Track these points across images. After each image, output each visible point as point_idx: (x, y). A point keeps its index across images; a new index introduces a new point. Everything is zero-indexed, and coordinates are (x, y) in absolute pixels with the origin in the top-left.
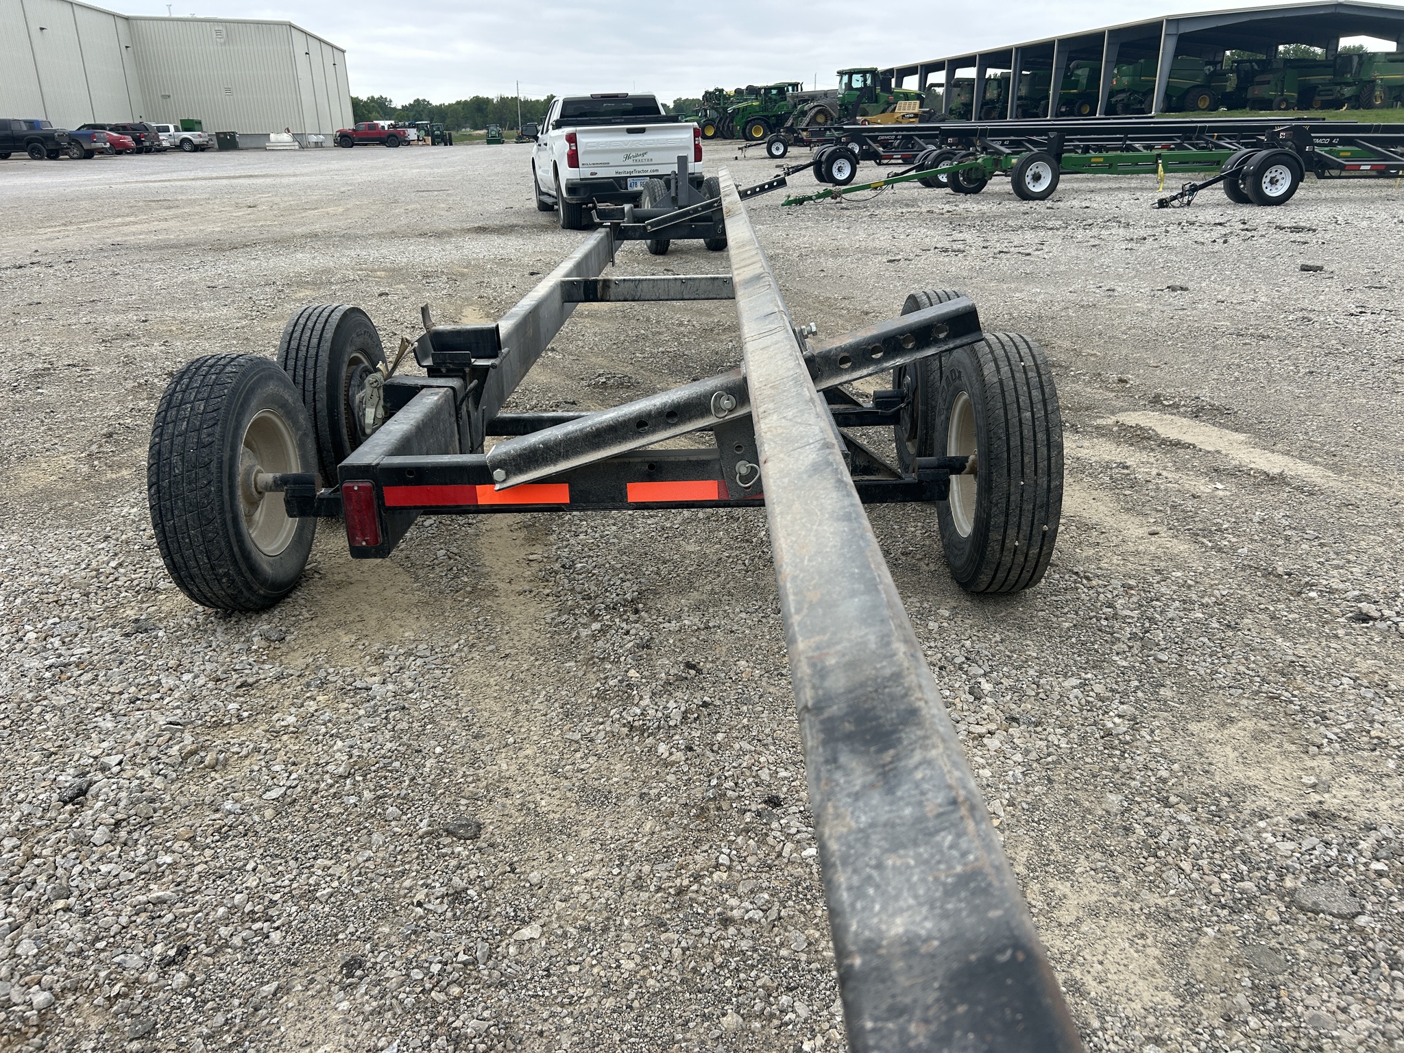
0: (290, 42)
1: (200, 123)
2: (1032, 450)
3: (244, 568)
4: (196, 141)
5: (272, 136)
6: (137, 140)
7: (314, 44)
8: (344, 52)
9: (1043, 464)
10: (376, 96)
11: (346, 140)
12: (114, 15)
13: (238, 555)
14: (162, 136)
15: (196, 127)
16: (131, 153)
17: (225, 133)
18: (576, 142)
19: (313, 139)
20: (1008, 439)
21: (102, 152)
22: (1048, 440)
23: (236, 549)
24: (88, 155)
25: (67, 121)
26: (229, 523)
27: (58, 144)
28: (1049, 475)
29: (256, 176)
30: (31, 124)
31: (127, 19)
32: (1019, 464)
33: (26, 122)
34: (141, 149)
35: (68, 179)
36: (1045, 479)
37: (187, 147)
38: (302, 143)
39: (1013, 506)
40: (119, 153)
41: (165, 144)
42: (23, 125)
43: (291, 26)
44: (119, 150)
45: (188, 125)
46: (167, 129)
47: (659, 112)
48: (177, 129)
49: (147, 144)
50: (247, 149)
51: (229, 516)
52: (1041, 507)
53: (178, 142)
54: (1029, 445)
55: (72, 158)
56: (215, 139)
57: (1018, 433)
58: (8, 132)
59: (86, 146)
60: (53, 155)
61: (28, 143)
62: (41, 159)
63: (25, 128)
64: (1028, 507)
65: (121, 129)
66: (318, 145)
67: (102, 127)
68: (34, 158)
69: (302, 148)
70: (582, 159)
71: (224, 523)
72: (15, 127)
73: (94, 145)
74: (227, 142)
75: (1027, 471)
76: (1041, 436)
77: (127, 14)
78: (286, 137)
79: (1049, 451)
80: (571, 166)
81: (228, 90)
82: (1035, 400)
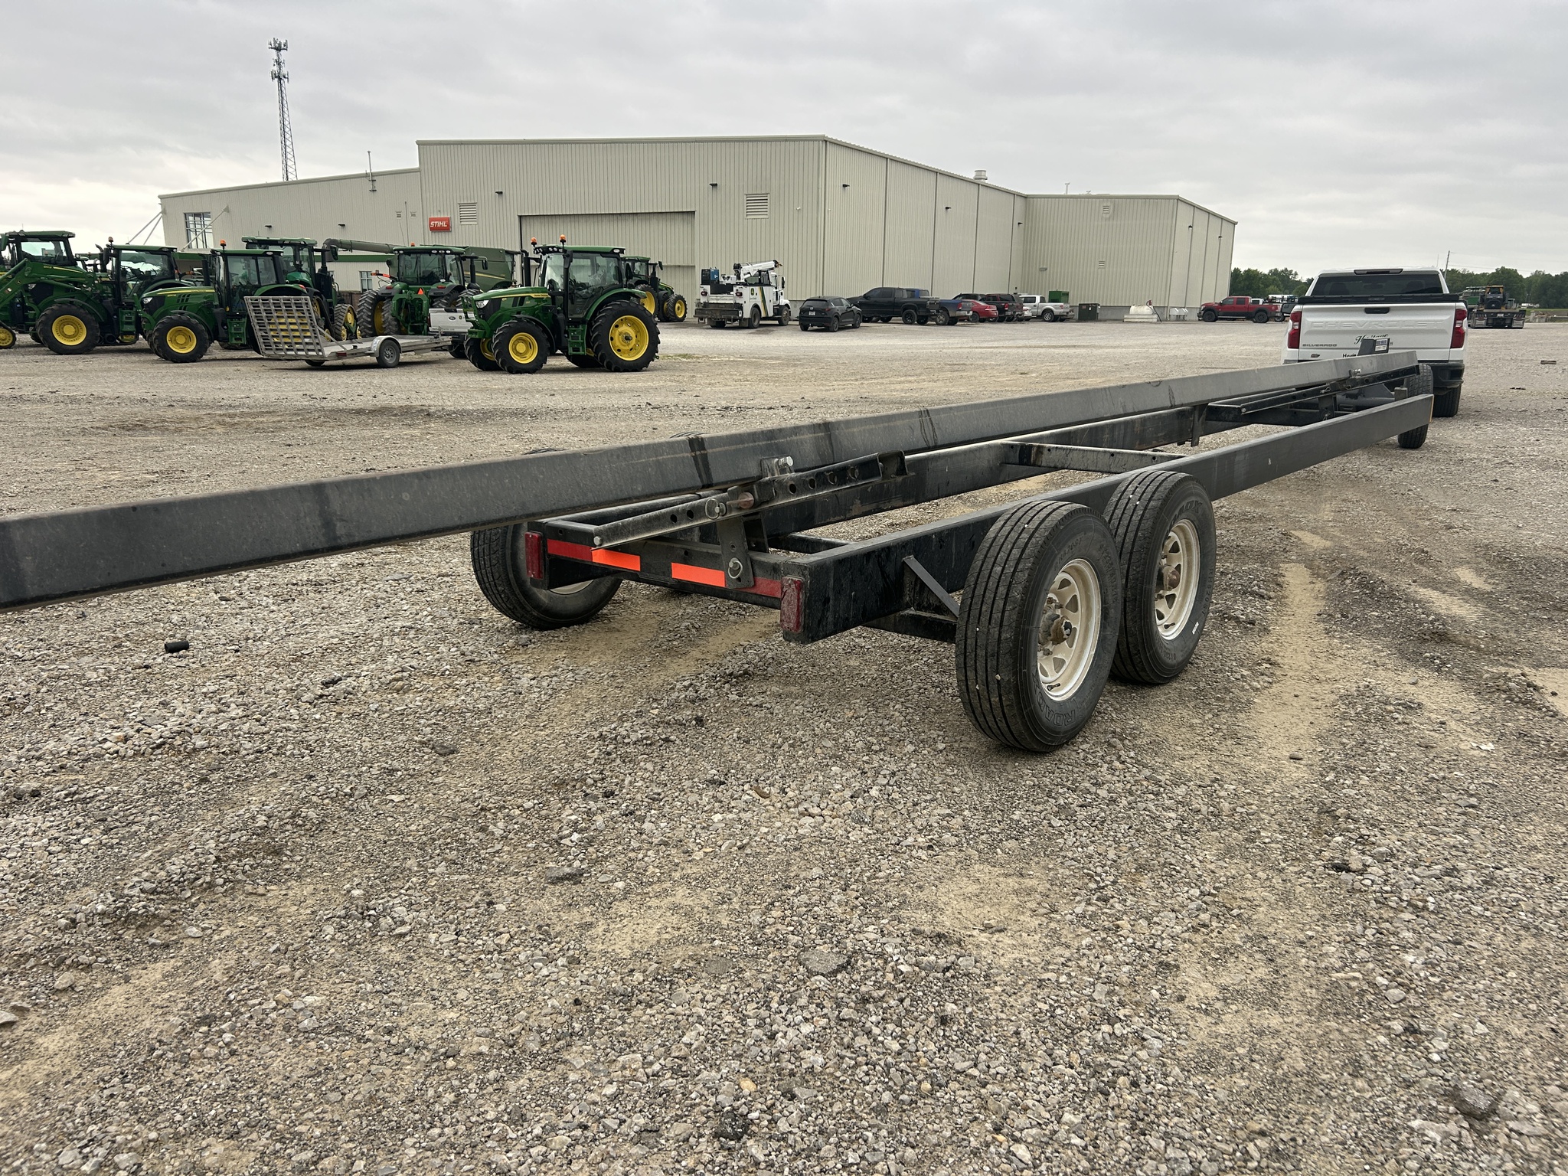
0: (1174, 215)
1: (1067, 294)
2: (991, 601)
3: (517, 591)
4: (1057, 311)
5: (1133, 308)
6: (1001, 310)
7: (1201, 218)
8: (1235, 224)
9: (997, 616)
10: (1280, 269)
11: (1211, 314)
12: (1014, 194)
13: (513, 581)
14: (1027, 306)
15: (1063, 298)
16: (993, 322)
17: (1088, 305)
18: (1300, 321)
19: (1176, 312)
20: (975, 588)
21: (963, 319)
22: (1007, 594)
23: (511, 576)
24: (952, 322)
25: (944, 291)
26: (508, 557)
27: (928, 311)
28: (1001, 626)
29: (1079, 346)
30: (913, 292)
31: (1026, 197)
32: (977, 611)
33: (907, 290)
34: (1003, 318)
35: (919, 343)
36: (997, 629)
37: (1047, 317)
38: (1162, 315)
39: (969, 649)
40: (982, 321)
41: (1027, 314)
42: (905, 292)
43: (1179, 199)
44: (981, 318)
45: (1055, 297)
46: (1033, 300)
47: (1440, 290)
48: (1042, 300)
49: (1009, 313)
50: (1105, 321)
51: (508, 552)
52: (993, 655)
53: (1040, 311)
54: (990, 595)
55: (938, 324)
56: (1077, 310)
57: (984, 584)
58: (892, 299)
59: (952, 314)
60: (922, 321)
61: (905, 309)
62: (911, 324)
63: (906, 296)
64: (981, 653)
65: (988, 299)
66: (1180, 319)
67: (974, 297)
68: (906, 323)
69: (1160, 320)
70: (1303, 339)
71: (504, 555)
72: (897, 295)
73: (959, 313)
74: (1088, 314)
75: (983, 619)
76: (1002, 590)
77: (1026, 193)
78: (1146, 310)
79: (1005, 604)
80: (1291, 346)
81: (1102, 263)
82: (1012, 557)
